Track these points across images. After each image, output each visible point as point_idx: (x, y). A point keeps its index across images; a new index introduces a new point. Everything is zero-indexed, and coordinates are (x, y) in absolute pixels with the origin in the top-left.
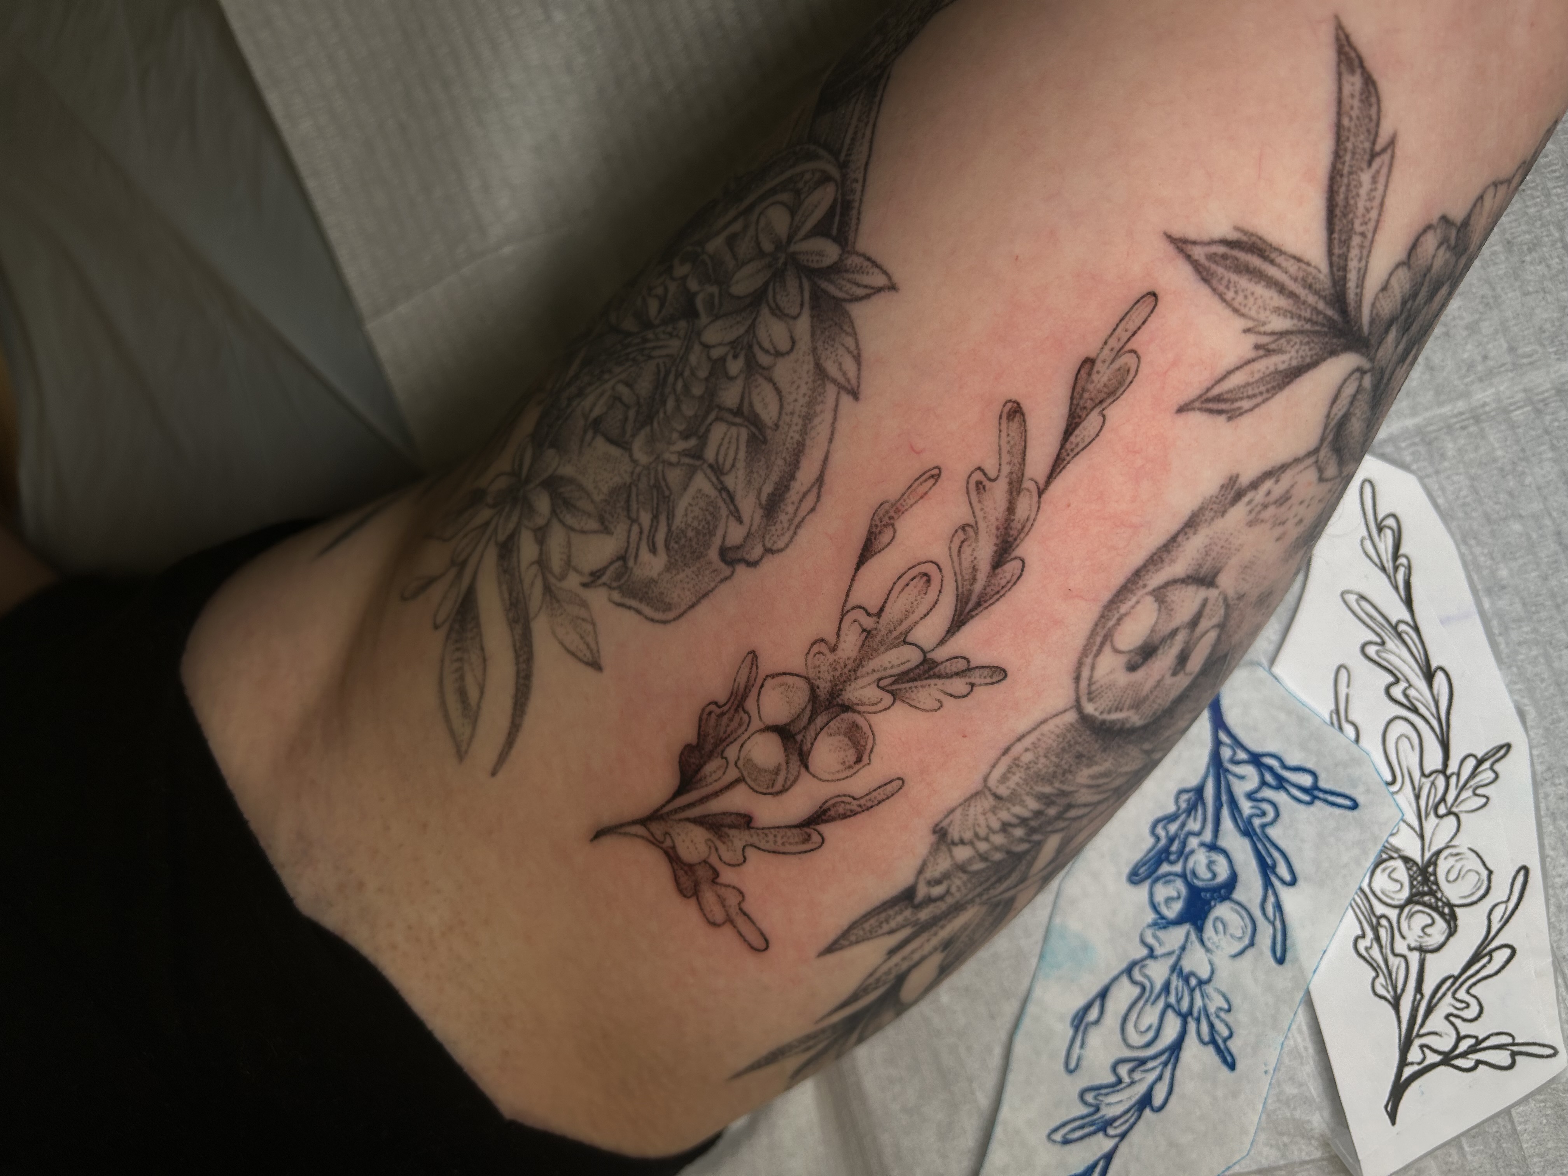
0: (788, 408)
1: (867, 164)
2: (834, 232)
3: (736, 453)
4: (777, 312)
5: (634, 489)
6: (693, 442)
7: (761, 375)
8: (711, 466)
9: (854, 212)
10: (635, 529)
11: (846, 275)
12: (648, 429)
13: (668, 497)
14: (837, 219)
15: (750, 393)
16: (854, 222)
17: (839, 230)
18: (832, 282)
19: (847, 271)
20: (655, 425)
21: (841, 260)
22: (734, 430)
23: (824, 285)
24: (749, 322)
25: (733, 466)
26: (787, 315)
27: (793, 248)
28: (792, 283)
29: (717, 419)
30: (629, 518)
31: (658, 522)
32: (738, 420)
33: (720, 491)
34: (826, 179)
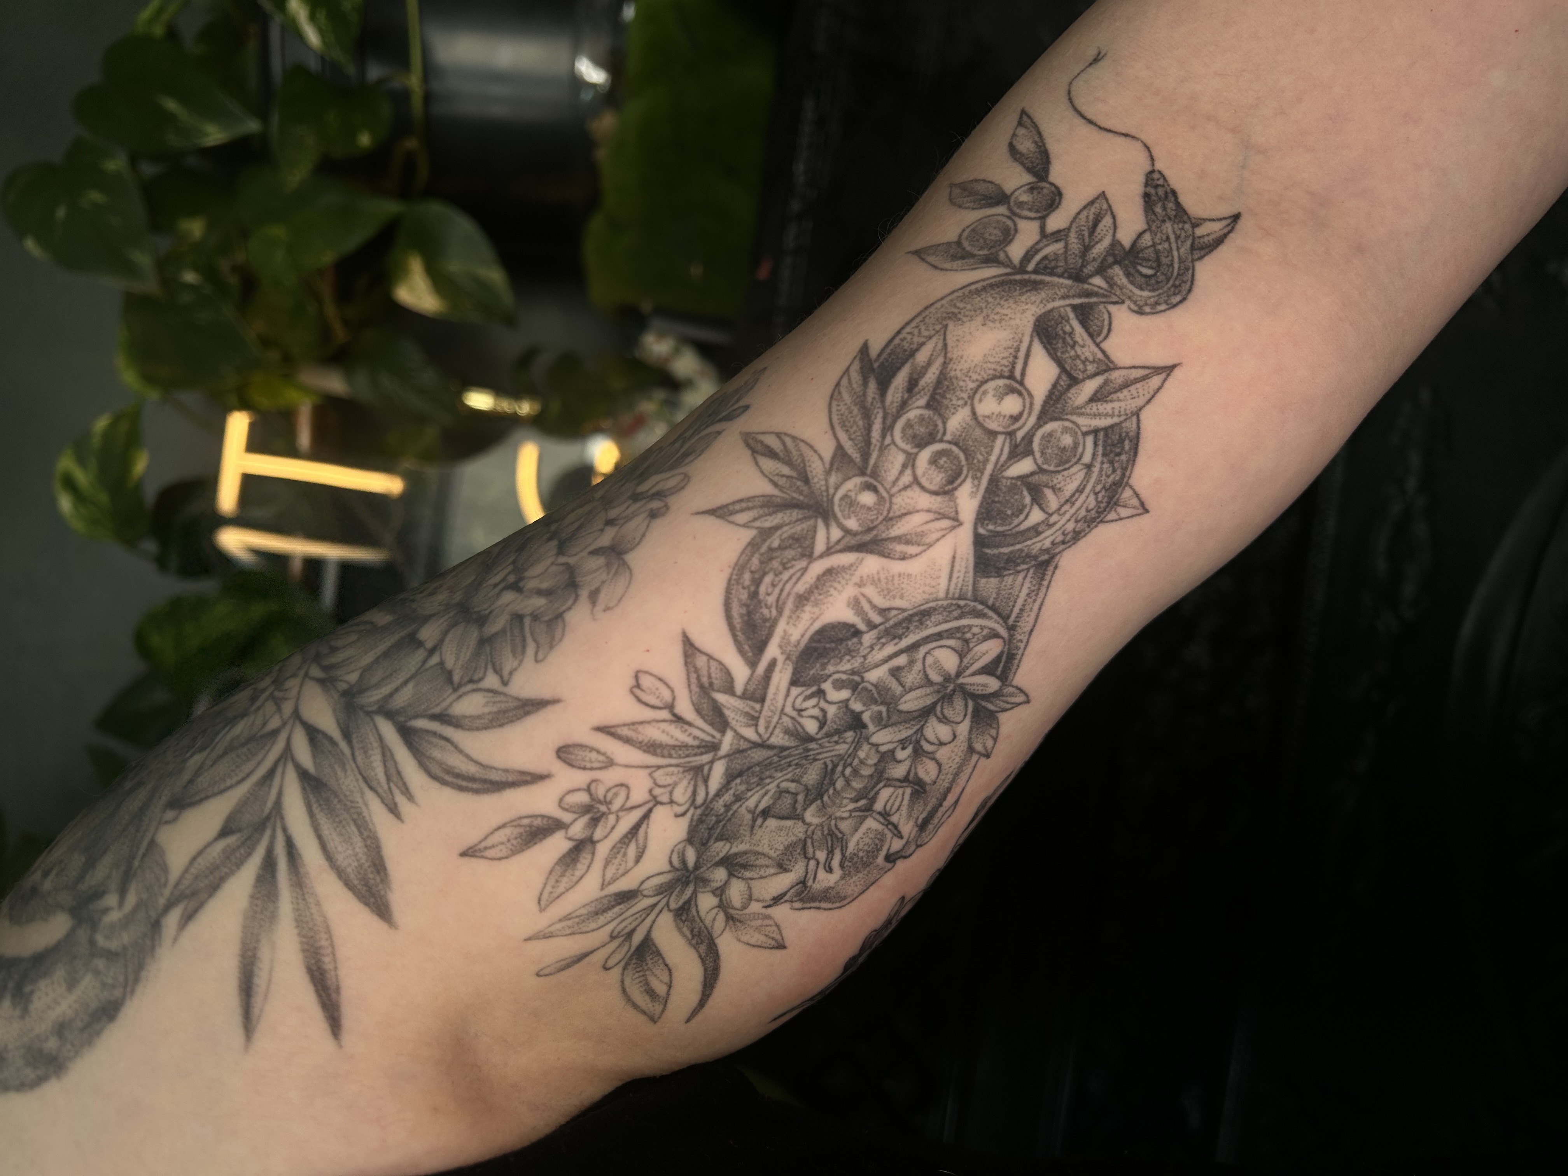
0: (944, 772)
1: (1032, 631)
2: (999, 672)
3: (902, 801)
4: (944, 720)
5: (809, 841)
6: (862, 802)
7: (926, 757)
8: (880, 813)
9: (1016, 661)
10: (812, 863)
11: (1001, 698)
12: (819, 802)
13: (842, 838)
14: (1002, 665)
15: (916, 768)
16: (1015, 667)
17: (1003, 672)
18: (991, 702)
19: (1003, 696)
20: (826, 798)
21: (1001, 689)
22: (900, 791)
23: (984, 703)
24: (918, 726)
25: (898, 810)
26: (953, 722)
27: (961, 680)
28: (959, 703)
29: (885, 786)
30: (806, 858)
31: (833, 855)
32: (905, 784)
33: (887, 826)
34: (995, 635)
